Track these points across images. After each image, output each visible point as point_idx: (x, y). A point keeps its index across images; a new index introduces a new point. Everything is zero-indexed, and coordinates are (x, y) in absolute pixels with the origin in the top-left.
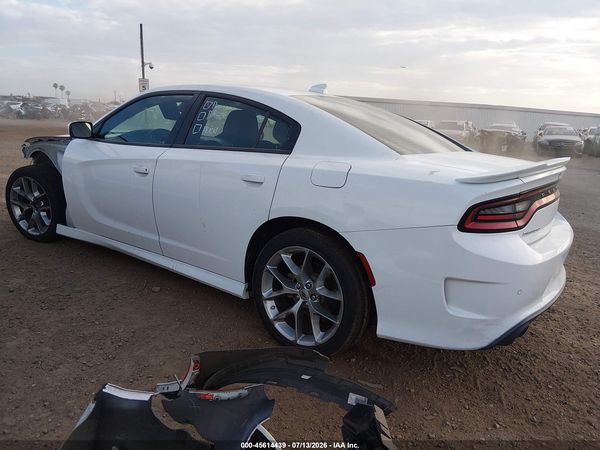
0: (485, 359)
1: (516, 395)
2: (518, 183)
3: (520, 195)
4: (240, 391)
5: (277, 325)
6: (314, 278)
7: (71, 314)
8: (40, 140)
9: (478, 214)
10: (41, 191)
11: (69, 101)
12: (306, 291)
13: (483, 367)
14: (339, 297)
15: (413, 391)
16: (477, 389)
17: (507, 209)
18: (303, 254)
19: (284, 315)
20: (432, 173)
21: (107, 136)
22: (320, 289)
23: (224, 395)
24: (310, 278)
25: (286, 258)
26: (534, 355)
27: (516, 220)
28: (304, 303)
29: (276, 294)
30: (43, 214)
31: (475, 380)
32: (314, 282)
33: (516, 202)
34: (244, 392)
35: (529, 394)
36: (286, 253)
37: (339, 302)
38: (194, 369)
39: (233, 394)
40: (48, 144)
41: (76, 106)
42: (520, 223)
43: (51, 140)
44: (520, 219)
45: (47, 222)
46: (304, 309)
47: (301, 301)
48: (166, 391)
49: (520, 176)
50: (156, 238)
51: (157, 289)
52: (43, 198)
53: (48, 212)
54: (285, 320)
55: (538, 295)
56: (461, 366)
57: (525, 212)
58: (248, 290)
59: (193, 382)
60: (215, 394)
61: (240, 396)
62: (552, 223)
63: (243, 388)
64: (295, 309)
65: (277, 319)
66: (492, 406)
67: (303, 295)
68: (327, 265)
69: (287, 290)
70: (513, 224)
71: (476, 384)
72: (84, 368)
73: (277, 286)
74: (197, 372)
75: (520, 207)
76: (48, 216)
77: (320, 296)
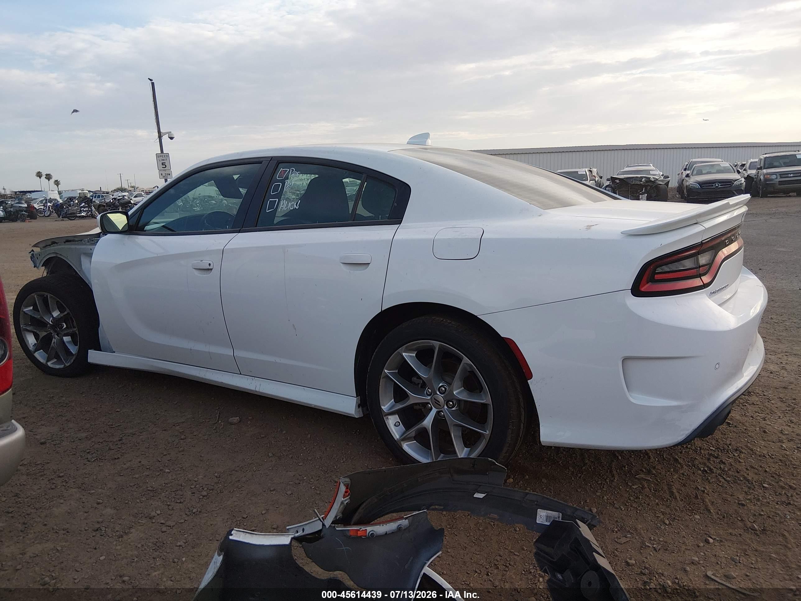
0: (676, 460)
1: (725, 500)
2: (698, 229)
3: (702, 244)
4: (400, 522)
5: (406, 446)
6: (448, 379)
7: (128, 464)
8: (54, 243)
9: (654, 273)
10: (61, 310)
11: (60, 193)
12: (440, 398)
13: (676, 471)
14: (486, 399)
15: (595, 510)
16: (676, 498)
17: (688, 264)
18: (431, 350)
19: (412, 432)
20: (589, 227)
21: (147, 228)
22: (458, 392)
23: (380, 529)
24: (443, 380)
25: (409, 356)
26: (736, 450)
27: (700, 276)
28: (438, 413)
29: (399, 406)
30: (66, 339)
31: (670, 489)
32: (449, 384)
33: (698, 253)
34: (404, 523)
35: (741, 497)
36: (408, 350)
37: (485, 406)
38: (344, 497)
39: (392, 527)
40: (67, 246)
41: (71, 199)
42: (706, 279)
43: (68, 240)
44: (704, 274)
45: (73, 349)
46: (439, 421)
47: (434, 412)
48: (300, 533)
49: (699, 220)
50: (229, 352)
51: (236, 419)
52: (65, 319)
53: (73, 336)
54: (415, 438)
55: (737, 369)
56: (649, 472)
57: (710, 265)
58: (361, 405)
59: (340, 515)
60: (369, 529)
61: (399, 528)
62: (738, 280)
63: (402, 518)
64: (428, 422)
65: (405, 439)
66: (697, 517)
67: (437, 403)
68: (466, 360)
69: (414, 398)
70: (697, 282)
71: (672, 493)
72: (164, 529)
73: (400, 395)
74: (347, 500)
75: (703, 259)
76: (74, 342)
77: (459, 401)
